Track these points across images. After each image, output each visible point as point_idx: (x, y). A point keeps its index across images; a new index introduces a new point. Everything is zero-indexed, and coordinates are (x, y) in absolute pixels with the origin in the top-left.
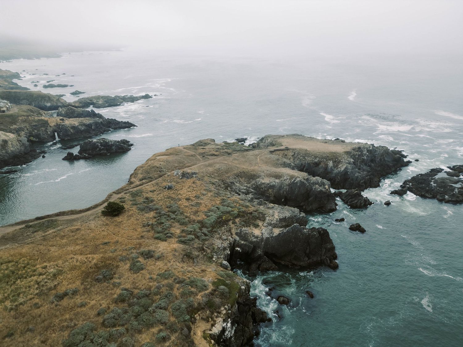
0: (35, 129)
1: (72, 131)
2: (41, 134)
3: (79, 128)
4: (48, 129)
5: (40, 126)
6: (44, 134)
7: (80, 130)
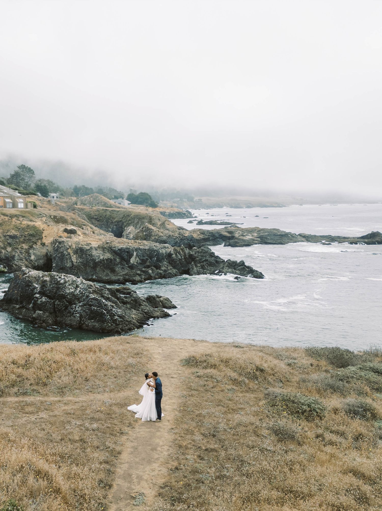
0: (10, 244)
1: (74, 259)
2: (16, 258)
3: (91, 255)
4: (34, 249)
5: (22, 240)
6: (21, 260)
7: (94, 260)
